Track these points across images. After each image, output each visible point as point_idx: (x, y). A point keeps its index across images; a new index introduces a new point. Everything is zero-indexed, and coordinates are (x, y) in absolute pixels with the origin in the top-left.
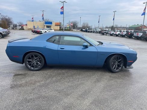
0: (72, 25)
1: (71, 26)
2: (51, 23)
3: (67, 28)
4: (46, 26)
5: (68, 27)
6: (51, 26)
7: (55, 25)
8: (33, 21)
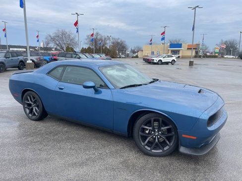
0: (224, 46)
1: (223, 48)
2: (180, 46)
3: (215, 53)
4: (170, 51)
5: (217, 51)
6: (180, 50)
7: (188, 49)
8: (151, 44)
